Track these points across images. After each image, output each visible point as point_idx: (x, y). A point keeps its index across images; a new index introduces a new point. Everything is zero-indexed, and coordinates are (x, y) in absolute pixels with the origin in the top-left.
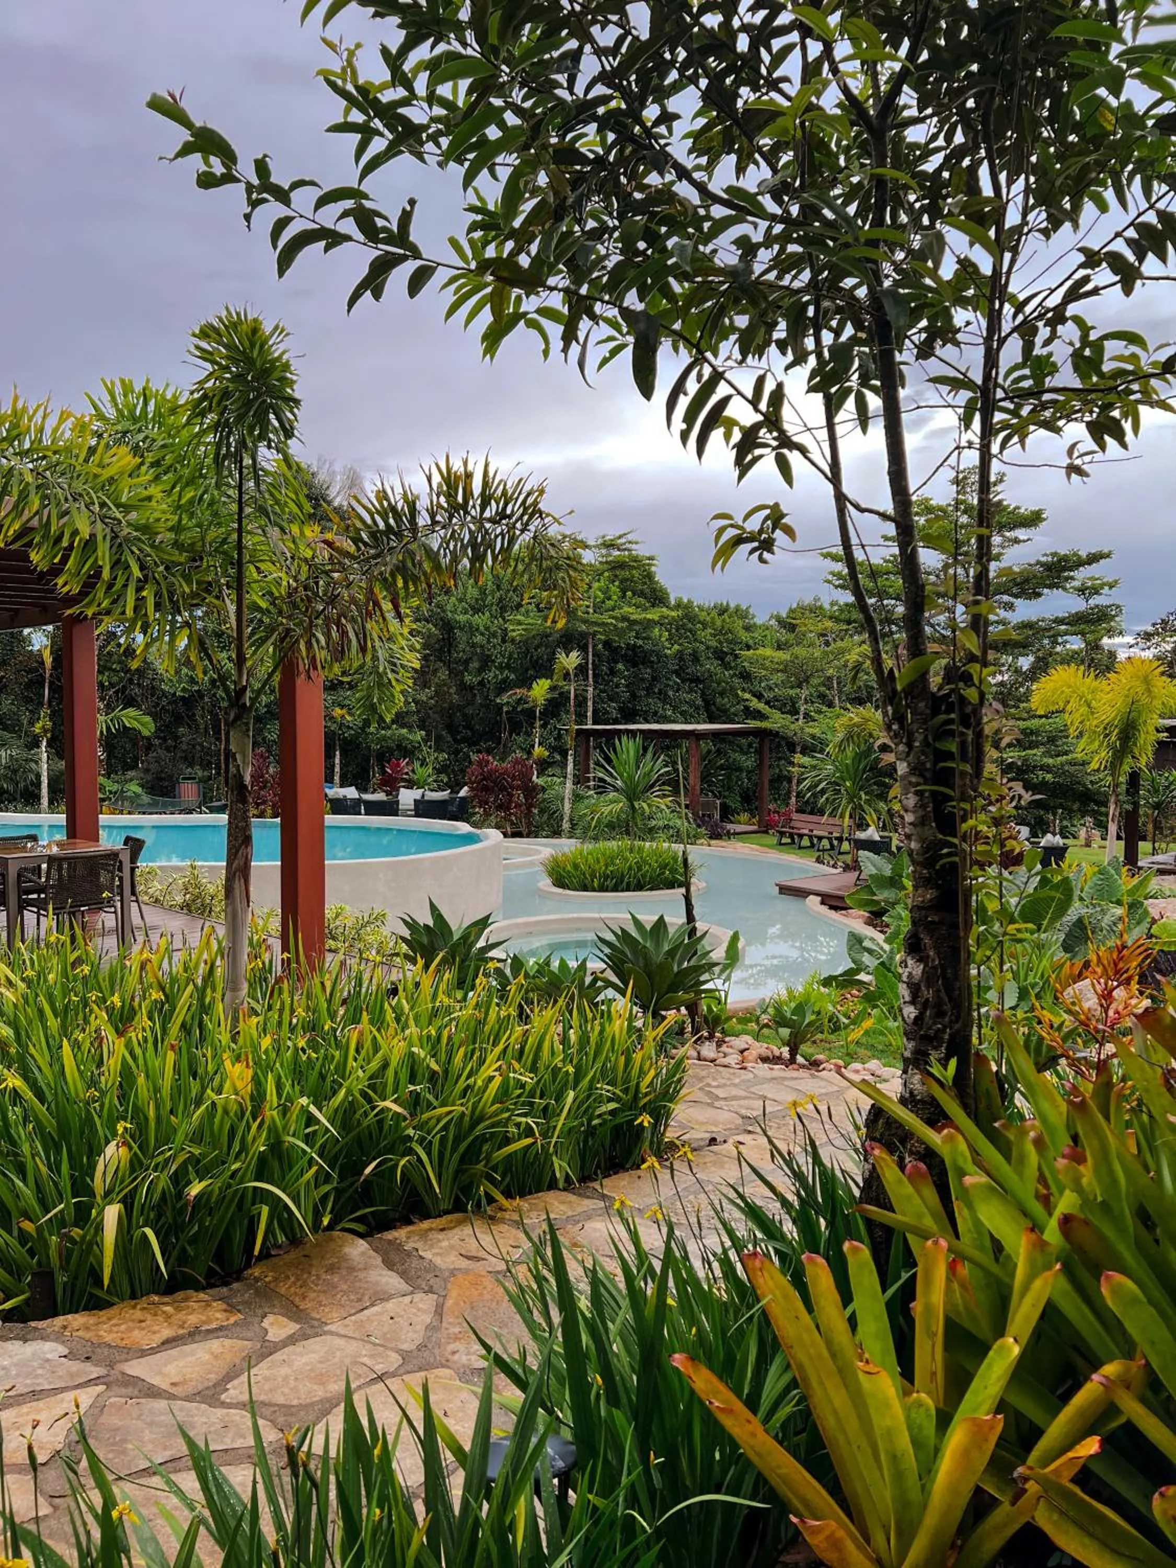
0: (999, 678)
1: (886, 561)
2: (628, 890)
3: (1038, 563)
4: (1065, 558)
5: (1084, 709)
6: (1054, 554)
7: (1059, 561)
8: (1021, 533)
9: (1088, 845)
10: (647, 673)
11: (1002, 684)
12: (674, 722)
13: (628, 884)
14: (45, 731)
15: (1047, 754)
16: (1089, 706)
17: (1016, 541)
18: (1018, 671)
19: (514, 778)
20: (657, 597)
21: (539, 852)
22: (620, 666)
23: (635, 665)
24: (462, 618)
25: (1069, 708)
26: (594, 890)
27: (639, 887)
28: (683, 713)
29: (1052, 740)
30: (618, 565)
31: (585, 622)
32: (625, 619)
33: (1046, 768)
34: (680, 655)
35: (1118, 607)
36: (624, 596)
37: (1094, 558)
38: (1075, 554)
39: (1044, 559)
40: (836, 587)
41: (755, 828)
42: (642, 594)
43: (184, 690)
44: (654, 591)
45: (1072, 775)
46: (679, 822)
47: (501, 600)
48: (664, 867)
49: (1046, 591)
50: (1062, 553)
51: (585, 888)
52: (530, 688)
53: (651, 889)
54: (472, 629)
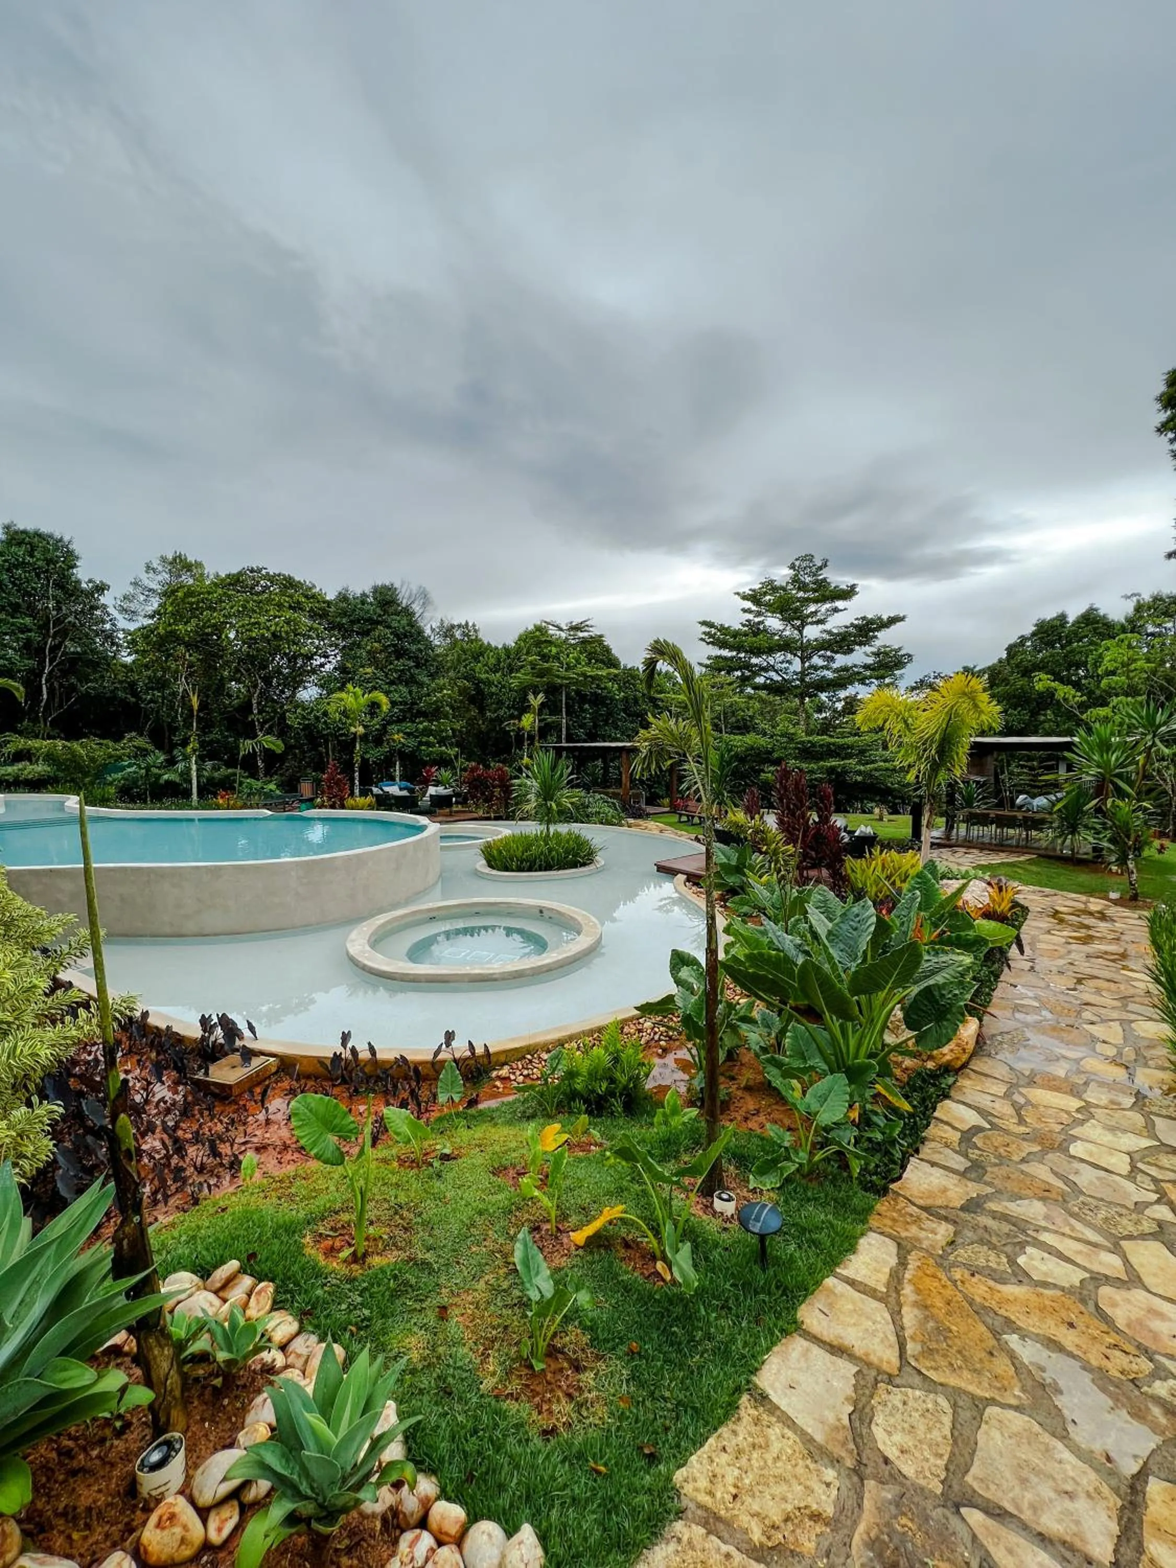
0: (824, 715)
1: (744, 625)
2: (540, 870)
3: (852, 625)
4: (871, 622)
5: (901, 726)
6: (864, 618)
7: (867, 624)
8: (840, 604)
9: (881, 819)
10: (603, 711)
11: (826, 718)
12: (622, 741)
13: (540, 866)
14: (194, 751)
15: (859, 763)
16: (905, 722)
17: (836, 610)
18: (835, 711)
19: (494, 780)
20: (612, 662)
21: (501, 832)
22: (587, 706)
23: (596, 705)
24: (483, 676)
25: (887, 726)
26: (513, 871)
27: (548, 867)
28: (628, 736)
29: (862, 752)
30: (584, 641)
31: (558, 677)
32: (584, 675)
33: (859, 773)
34: (626, 699)
35: (910, 656)
36: (590, 662)
37: (893, 620)
38: (880, 618)
39: (856, 622)
40: (708, 643)
41: (667, 809)
42: (602, 662)
43: (299, 724)
44: (610, 660)
45: (877, 778)
46: (607, 809)
47: (510, 665)
48: (567, 852)
49: (857, 647)
50: (870, 616)
51: (506, 869)
52: (520, 720)
53: (559, 869)
54: (489, 683)
